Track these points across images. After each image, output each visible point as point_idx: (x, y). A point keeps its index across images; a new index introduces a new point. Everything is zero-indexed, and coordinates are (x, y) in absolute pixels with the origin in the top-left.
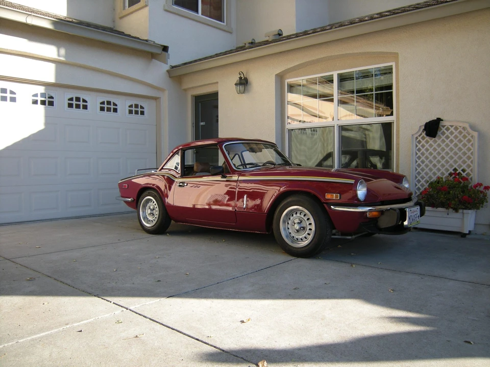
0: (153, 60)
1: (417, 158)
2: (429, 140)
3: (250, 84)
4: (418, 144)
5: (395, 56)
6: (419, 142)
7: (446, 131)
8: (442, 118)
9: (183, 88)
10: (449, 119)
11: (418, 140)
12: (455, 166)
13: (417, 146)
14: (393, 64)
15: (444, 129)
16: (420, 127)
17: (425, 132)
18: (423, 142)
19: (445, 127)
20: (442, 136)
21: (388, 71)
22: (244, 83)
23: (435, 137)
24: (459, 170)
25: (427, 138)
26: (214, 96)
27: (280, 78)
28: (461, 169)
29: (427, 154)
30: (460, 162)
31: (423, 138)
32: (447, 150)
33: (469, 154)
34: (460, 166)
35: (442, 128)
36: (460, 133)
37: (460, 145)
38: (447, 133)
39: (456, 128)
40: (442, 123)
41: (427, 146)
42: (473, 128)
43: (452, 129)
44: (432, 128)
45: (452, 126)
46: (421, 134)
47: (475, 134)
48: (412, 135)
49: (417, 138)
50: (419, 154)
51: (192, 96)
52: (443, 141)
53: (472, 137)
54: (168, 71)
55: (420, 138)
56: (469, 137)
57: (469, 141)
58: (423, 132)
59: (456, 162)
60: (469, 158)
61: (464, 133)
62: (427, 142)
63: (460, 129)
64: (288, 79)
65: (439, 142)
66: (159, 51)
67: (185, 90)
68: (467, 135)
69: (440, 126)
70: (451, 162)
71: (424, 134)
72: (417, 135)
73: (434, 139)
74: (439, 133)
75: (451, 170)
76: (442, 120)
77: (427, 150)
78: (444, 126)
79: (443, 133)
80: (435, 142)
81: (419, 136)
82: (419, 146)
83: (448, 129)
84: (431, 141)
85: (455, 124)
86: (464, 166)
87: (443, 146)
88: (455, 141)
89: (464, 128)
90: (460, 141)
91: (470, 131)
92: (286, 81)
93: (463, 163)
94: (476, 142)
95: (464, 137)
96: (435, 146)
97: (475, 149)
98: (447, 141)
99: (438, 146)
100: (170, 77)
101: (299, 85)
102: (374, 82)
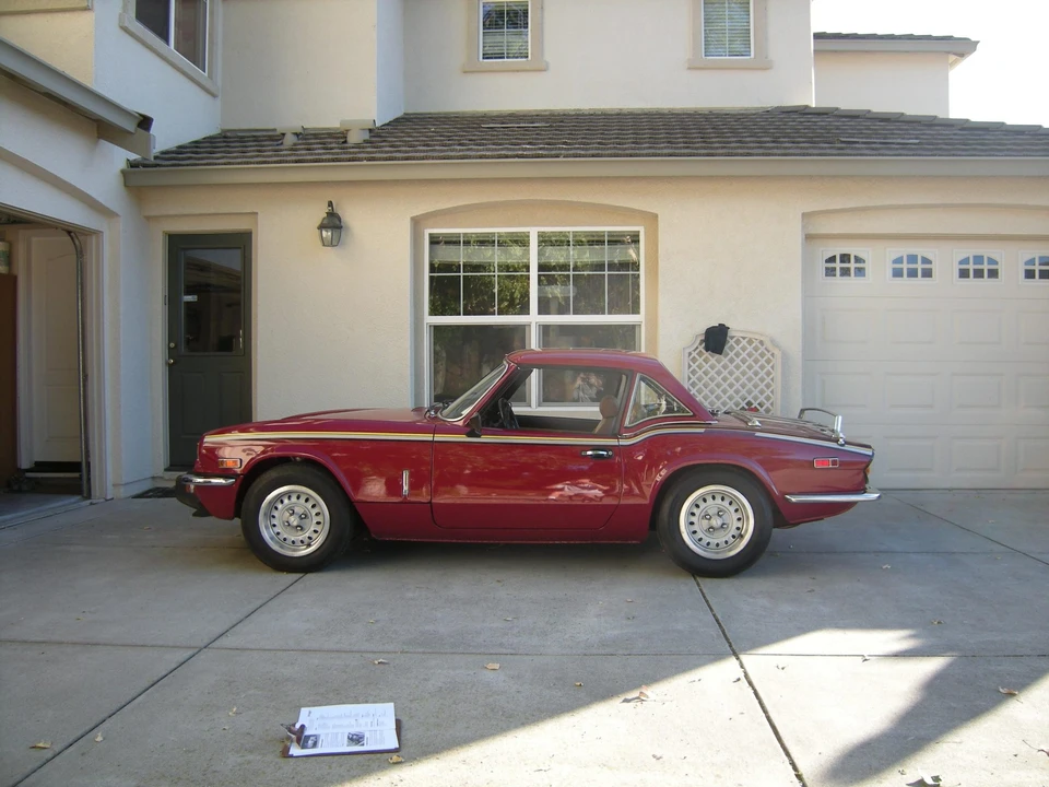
0: (102, 142)
1: (691, 384)
2: (710, 358)
3: (348, 228)
4: (691, 363)
5: (646, 217)
6: (694, 360)
7: (735, 345)
8: (727, 325)
9: (149, 214)
10: (736, 328)
11: (691, 356)
12: (749, 398)
13: (690, 366)
14: (641, 230)
15: (732, 342)
16: (697, 335)
17: (704, 345)
18: (700, 360)
19: (734, 339)
20: (730, 353)
23: (719, 353)
24: (755, 405)
25: (707, 354)
27: (417, 223)
28: (758, 402)
29: (707, 379)
30: (756, 392)
31: (700, 354)
32: (738, 373)
33: (768, 380)
34: (755, 398)
35: (730, 340)
38: (737, 348)
39: (750, 342)
40: (730, 333)
41: (706, 367)
42: (772, 341)
43: (744, 342)
44: (716, 339)
45: (744, 338)
46: (697, 348)
47: (778, 353)
48: (684, 349)
49: (690, 354)
50: (694, 379)
51: (165, 233)
53: (773, 355)
54: (123, 172)
55: (694, 354)
56: (769, 355)
57: (768, 361)
58: (700, 344)
59: (749, 392)
60: (768, 386)
61: (762, 349)
62: (706, 361)
63: (756, 343)
64: (432, 228)
65: (725, 360)
66: (130, 126)
67: (148, 218)
68: (766, 352)
69: (727, 338)
70: (744, 392)
71: (701, 348)
72: (690, 350)
73: (717, 356)
74: (726, 348)
75: (743, 404)
76: (728, 328)
77: (707, 373)
78: (732, 338)
79: (732, 348)
80: (719, 361)
81: (694, 350)
82: (694, 366)
83: (738, 342)
84: (713, 359)
85: (749, 336)
86: (762, 399)
87: (732, 367)
88: (750, 361)
89: (761, 343)
90: (756, 361)
91: (770, 348)
92: (428, 232)
93: (762, 392)
94: (778, 361)
95: (762, 355)
96: (719, 367)
97: (777, 374)
98: (738, 361)
99: (725, 367)
100: (126, 185)
101: (452, 241)
102: (607, 254)
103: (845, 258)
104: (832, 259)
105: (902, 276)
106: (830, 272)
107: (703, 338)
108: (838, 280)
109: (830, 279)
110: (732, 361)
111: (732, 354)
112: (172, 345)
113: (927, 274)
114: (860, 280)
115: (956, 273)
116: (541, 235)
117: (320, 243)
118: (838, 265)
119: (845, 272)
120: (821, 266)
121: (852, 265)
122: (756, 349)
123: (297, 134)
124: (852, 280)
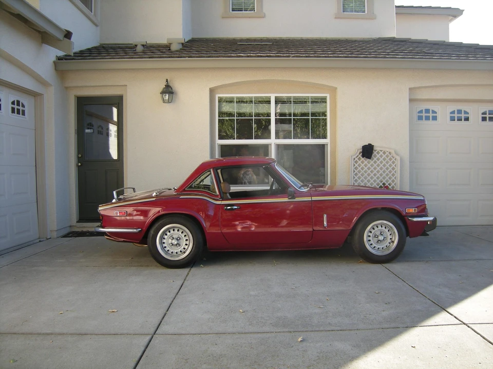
0: (45, 45)
1: (355, 174)
2: (364, 161)
5: (330, 89)
6: (356, 162)
8: (373, 144)
9: (66, 85)
10: (377, 146)
11: (355, 160)
12: (384, 181)
13: (354, 165)
15: (375, 153)
16: (358, 149)
17: (361, 154)
18: (359, 162)
19: (377, 151)
23: (369, 158)
24: (387, 184)
25: (363, 159)
27: (212, 91)
29: (363, 172)
30: (388, 178)
31: (359, 159)
32: (378, 169)
33: (393, 172)
34: (387, 181)
37: (388, 165)
38: (378, 156)
39: (384, 153)
40: (375, 148)
41: (363, 165)
42: (395, 152)
43: (381, 153)
44: (367, 151)
45: (381, 151)
46: (358, 156)
47: (398, 158)
48: (351, 156)
49: (354, 159)
50: (356, 171)
51: (75, 96)
53: (395, 159)
54: (54, 62)
56: (393, 160)
57: (393, 163)
58: (360, 154)
59: (384, 178)
60: (394, 175)
61: (390, 156)
62: (362, 162)
63: (387, 153)
64: (220, 94)
65: (372, 162)
66: (60, 36)
67: (67, 88)
68: (392, 158)
69: (373, 151)
70: (381, 178)
71: (360, 156)
72: (355, 157)
73: (368, 160)
74: (373, 156)
75: (381, 184)
76: (373, 146)
77: (363, 168)
78: (375, 151)
79: (375, 156)
80: (369, 163)
82: (356, 165)
83: (378, 153)
84: (366, 161)
85: (384, 149)
86: (390, 181)
87: (375, 165)
88: (384, 162)
89: (390, 153)
90: (387, 163)
91: (394, 155)
92: (217, 96)
93: (390, 178)
94: (398, 163)
95: (390, 159)
96: (369, 165)
97: (398, 169)
98: (378, 162)
99: (372, 165)
100: (56, 69)
101: (230, 101)
102: (310, 108)
103: (427, 111)
104: (421, 112)
105: (455, 120)
106: (420, 118)
107: (361, 151)
108: (424, 122)
109: (421, 122)
110: (375, 162)
111: (375, 159)
112: (80, 156)
113: (467, 119)
114: (435, 122)
115: (481, 119)
116: (276, 98)
117: (161, 101)
118: (424, 115)
119: (427, 118)
120: (416, 115)
121: (431, 115)
122: (387, 156)
123: (143, 45)
124: (431, 122)
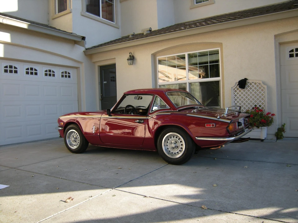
0: (76, 45)
1: (235, 100)
2: (241, 90)
3: (136, 59)
4: (235, 92)
5: (220, 45)
6: (236, 91)
7: (250, 85)
8: (247, 78)
9: (93, 61)
10: (251, 79)
11: (235, 90)
12: (255, 104)
13: (234, 93)
14: (219, 49)
15: (249, 84)
16: (236, 83)
17: (239, 86)
18: (238, 91)
19: (250, 83)
20: (248, 88)
21: (217, 53)
22: (132, 59)
23: (244, 88)
24: (258, 106)
25: (240, 89)
26: (114, 66)
27: (154, 56)
28: (259, 105)
29: (240, 98)
30: (258, 101)
31: (238, 89)
32: (251, 95)
33: (262, 97)
34: (258, 104)
35: (248, 83)
36: (258, 86)
37: (258, 93)
38: (251, 86)
39: (255, 84)
40: (247, 81)
41: (240, 93)
42: (264, 83)
43: (253, 84)
44: (243, 84)
45: (253, 83)
46: (236, 87)
47: (265, 87)
48: (232, 88)
49: (234, 89)
50: (236, 98)
51: (98, 66)
52: (249, 91)
53: (264, 88)
54: (84, 51)
55: (236, 89)
56: (262, 88)
57: (262, 90)
58: (237, 86)
59: (256, 101)
60: (263, 99)
61: (260, 86)
62: (240, 91)
63: (257, 84)
64: (158, 56)
65: (246, 91)
66: (80, 40)
67: (94, 63)
68: (261, 87)
69: (247, 83)
70: (253, 101)
71: (238, 87)
72: (234, 88)
73: (243, 89)
74: (246, 86)
75: (253, 106)
76: (248, 79)
77: (240, 95)
78: (249, 83)
79: (249, 86)
80: (244, 91)
81: (236, 88)
82: (236, 93)
83: (251, 84)
84: (242, 90)
85: (254, 81)
86: (260, 104)
87: (249, 93)
88: (255, 90)
90: (257, 90)
91: (263, 85)
92: (157, 58)
93: (260, 101)
94: (266, 90)
95: (259, 88)
96: (244, 93)
97: (266, 95)
98: (251, 90)
99: (246, 93)
100: (85, 55)
103: (297, 50)
104: (292, 51)
106: (291, 56)
108: (295, 58)
109: (292, 59)
112: (101, 95)
116: (189, 55)
117: (128, 64)
118: (295, 53)
120: (288, 54)
123: (132, 35)
